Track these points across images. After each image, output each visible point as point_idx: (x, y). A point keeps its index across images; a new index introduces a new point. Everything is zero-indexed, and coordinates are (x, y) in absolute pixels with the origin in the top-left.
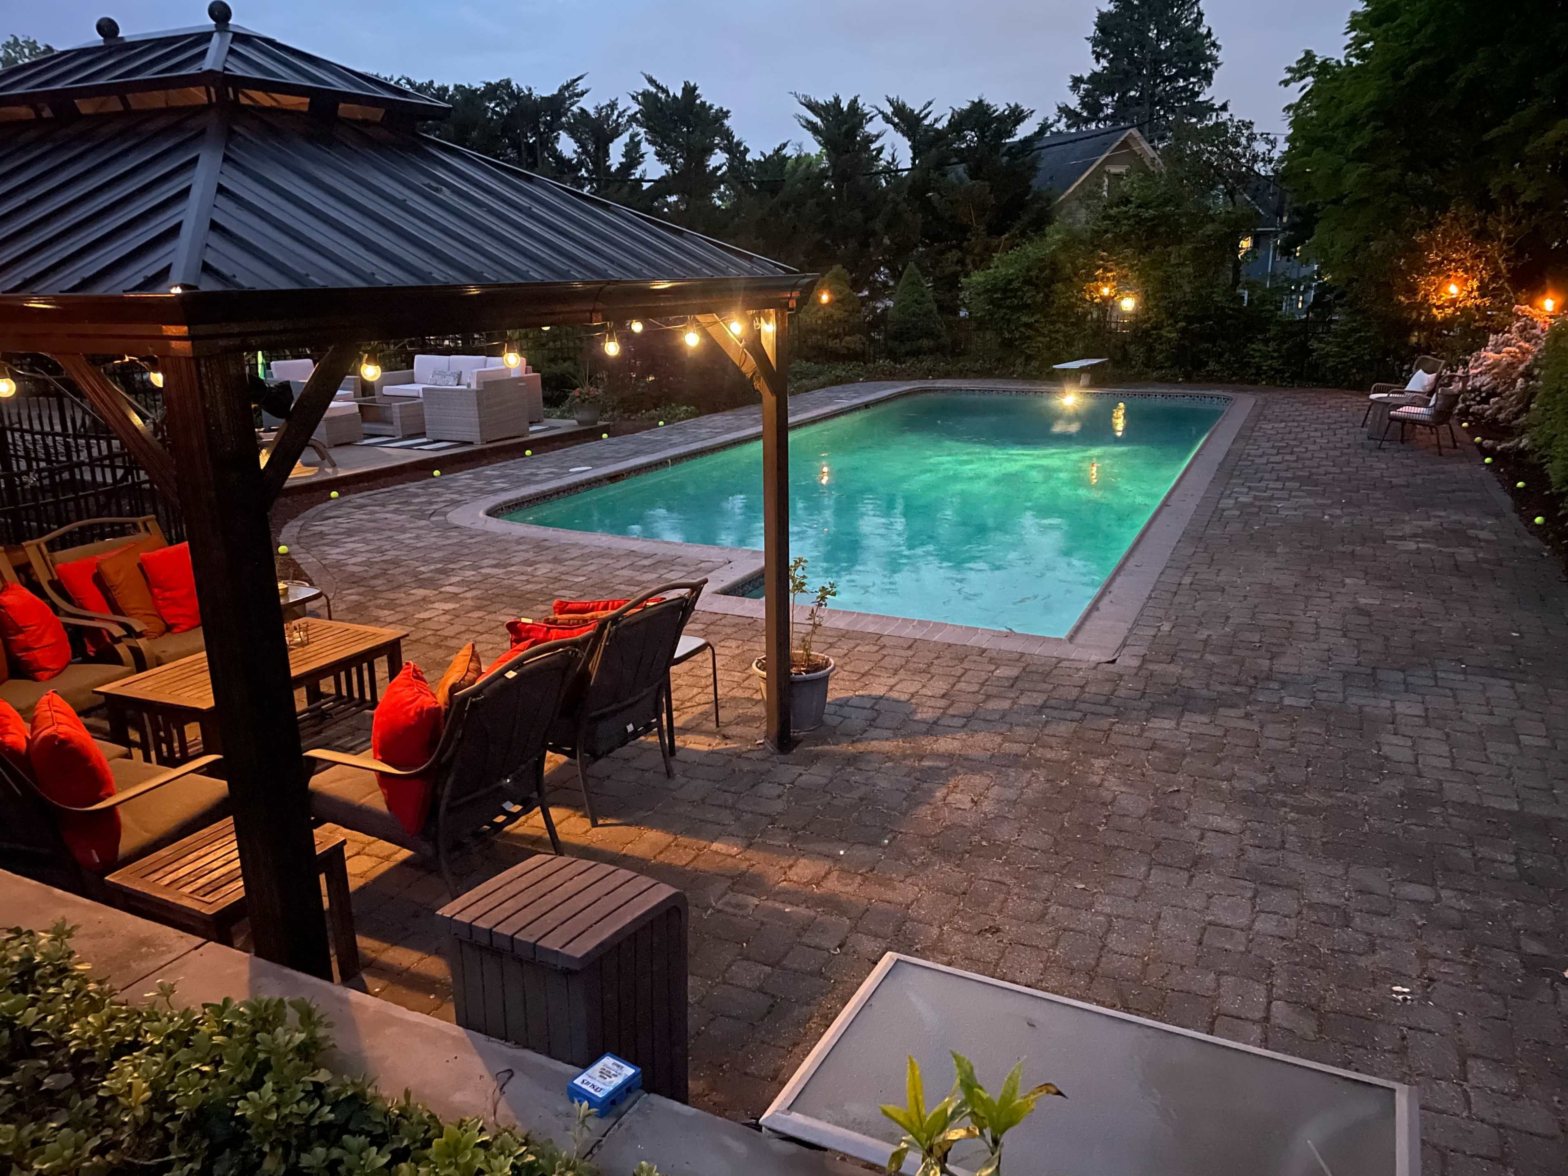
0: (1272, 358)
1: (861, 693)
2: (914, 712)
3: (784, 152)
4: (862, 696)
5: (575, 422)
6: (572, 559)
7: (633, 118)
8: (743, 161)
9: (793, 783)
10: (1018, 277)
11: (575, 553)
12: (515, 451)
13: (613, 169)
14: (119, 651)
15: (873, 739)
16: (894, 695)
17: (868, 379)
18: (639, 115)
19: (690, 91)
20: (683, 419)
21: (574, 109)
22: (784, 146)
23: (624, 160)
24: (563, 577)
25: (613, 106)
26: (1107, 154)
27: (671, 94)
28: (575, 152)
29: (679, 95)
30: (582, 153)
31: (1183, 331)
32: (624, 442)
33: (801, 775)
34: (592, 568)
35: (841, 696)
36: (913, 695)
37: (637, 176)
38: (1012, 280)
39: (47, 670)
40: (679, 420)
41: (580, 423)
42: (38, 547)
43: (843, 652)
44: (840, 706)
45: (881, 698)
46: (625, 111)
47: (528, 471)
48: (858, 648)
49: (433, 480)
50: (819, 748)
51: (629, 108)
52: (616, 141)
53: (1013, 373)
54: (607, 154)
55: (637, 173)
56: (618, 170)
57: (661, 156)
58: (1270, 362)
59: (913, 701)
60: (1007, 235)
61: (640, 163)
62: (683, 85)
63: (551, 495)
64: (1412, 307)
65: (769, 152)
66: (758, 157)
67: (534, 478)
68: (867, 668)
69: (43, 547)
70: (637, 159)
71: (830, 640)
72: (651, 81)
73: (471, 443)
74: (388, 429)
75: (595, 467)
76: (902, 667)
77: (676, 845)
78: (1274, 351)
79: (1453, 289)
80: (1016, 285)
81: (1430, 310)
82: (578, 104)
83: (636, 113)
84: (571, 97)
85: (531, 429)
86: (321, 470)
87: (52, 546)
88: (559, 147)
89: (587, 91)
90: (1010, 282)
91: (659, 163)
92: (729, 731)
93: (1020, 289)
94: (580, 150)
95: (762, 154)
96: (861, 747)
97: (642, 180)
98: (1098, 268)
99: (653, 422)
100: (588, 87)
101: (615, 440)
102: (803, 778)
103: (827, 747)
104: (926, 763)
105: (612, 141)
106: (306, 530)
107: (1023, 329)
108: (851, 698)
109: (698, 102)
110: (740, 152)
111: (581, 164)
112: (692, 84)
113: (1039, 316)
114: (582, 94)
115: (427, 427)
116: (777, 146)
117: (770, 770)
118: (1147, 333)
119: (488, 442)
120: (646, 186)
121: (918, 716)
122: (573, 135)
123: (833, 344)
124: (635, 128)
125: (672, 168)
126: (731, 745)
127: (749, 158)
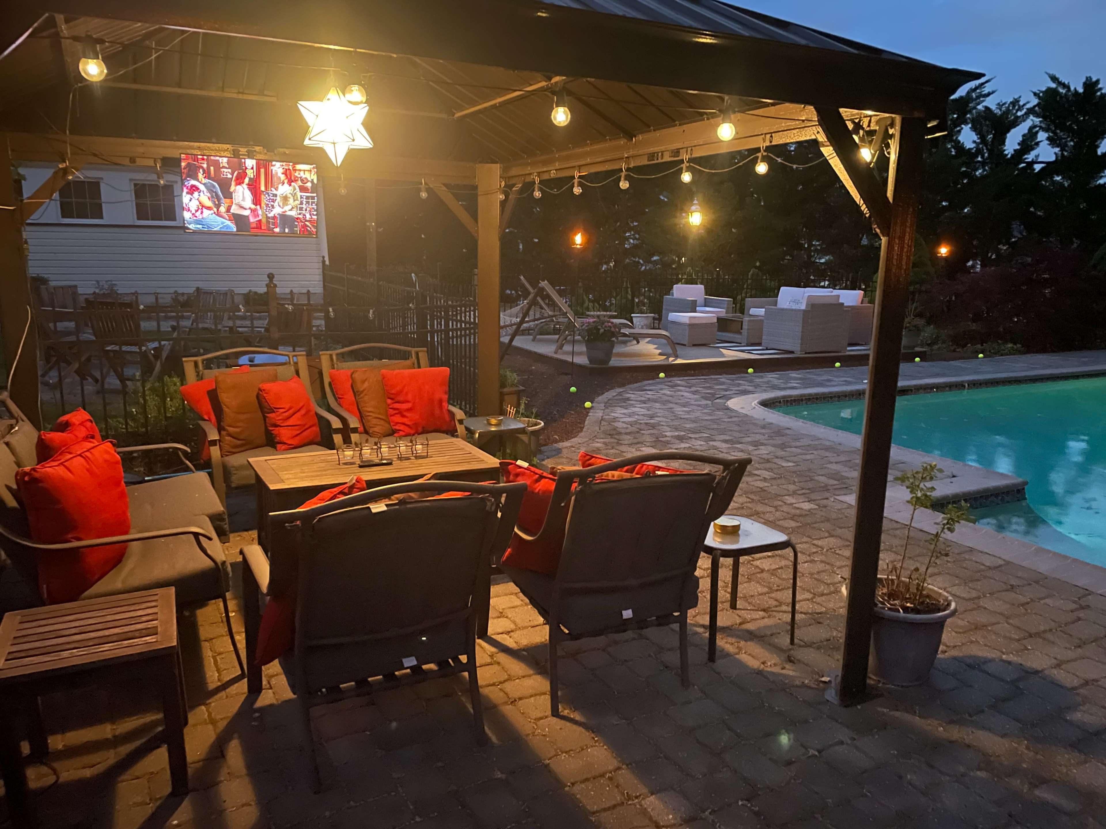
1: (1011, 658)
2: (1073, 708)
4: (1009, 663)
6: (796, 447)
7: (1031, 111)
9: (819, 752)
11: (805, 442)
12: (826, 362)
13: (1007, 155)
14: (334, 438)
15: (984, 728)
16: (1060, 675)
18: (1037, 108)
19: (1091, 85)
20: (1006, 355)
21: (980, 107)
23: (1019, 147)
24: (776, 460)
25: (1015, 102)
27: (1072, 89)
28: (974, 142)
29: (1081, 90)
30: (981, 143)
32: (934, 366)
33: (842, 743)
34: (808, 457)
35: (980, 654)
36: (1087, 683)
37: (1030, 160)
39: (285, 443)
40: (1002, 355)
42: (331, 355)
43: (1022, 599)
44: (969, 666)
45: (1036, 672)
46: (1024, 105)
47: (828, 377)
48: (1047, 601)
49: (746, 375)
50: (897, 714)
51: (1028, 102)
52: (1013, 131)
54: (1003, 143)
55: (1030, 157)
56: (1012, 155)
57: (1052, 141)
59: (1081, 691)
61: (1033, 149)
62: (1084, 80)
67: (828, 384)
68: (1042, 628)
69: (334, 357)
70: (1031, 146)
71: (1014, 582)
72: (1054, 79)
73: (792, 352)
74: (737, 337)
76: (1095, 640)
77: (610, 779)
82: (984, 104)
83: (1035, 106)
84: (978, 97)
86: (667, 358)
87: (342, 357)
88: (961, 138)
89: (993, 92)
91: (1049, 147)
92: (799, 654)
94: (978, 141)
96: (955, 733)
97: (1033, 162)
99: (974, 354)
100: (994, 89)
101: (926, 364)
102: (839, 749)
103: (908, 717)
104: (1044, 794)
105: (1008, 131)
106: (621, 395)
108: (992, 660)
109: (1099, 94)
111: (979, 152)
112: (1094, 79)
114: (988, 94)
115: (764, 337)
117: (806, 722)
119: (806, 353)
120: (1037, 167)
121: (1077, 716)
122: (974, 128)
124: (1032, 120)
125: (1062, 150)
126: (790, 671)
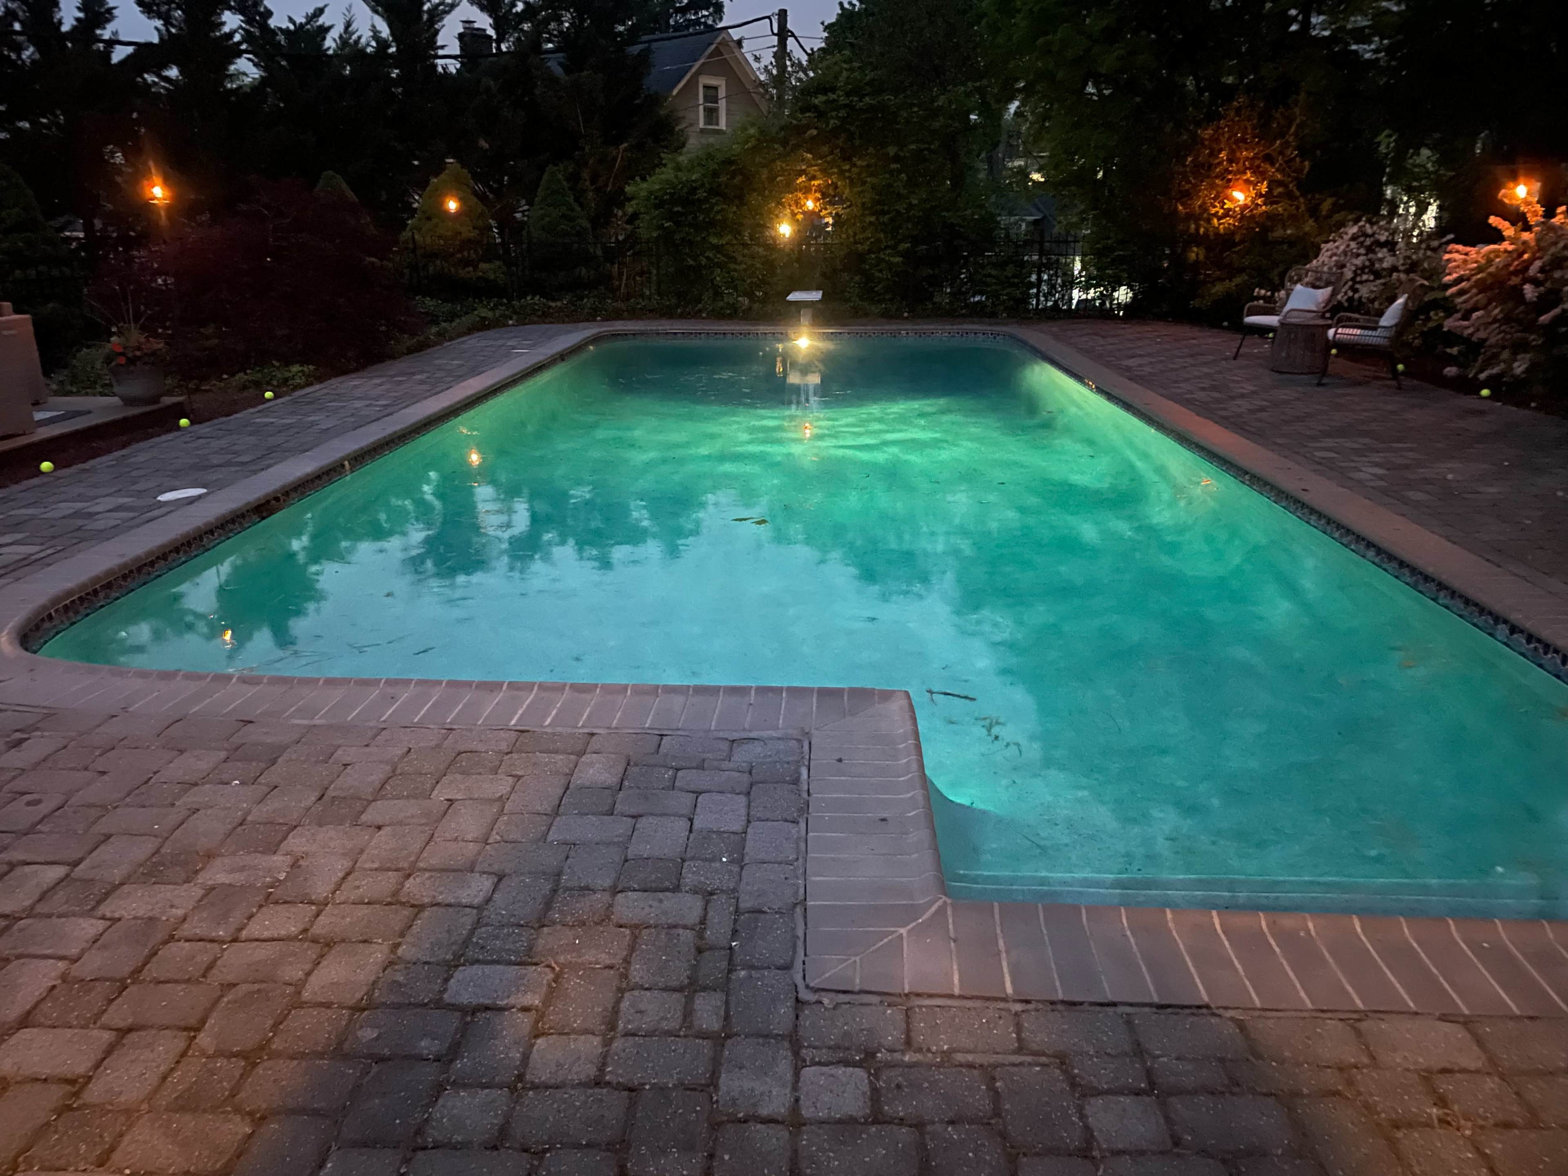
0: (1013, 285)
3: (321, 21)
5: (116, 399)
8: (264, 27)
10: (703, 185)
13: (65, 28)
17: (521, 322)
20: (302, 387)
22: (320, 12)
23: (81, 15)
26: (702, 61)
31: (905, 254)
38: (696, 189)
40: (298, 387)
41: (129, 401)
47: (67, 508)
53: (700, 311)
55: (105, 35)
56: (74, 28)
58: (1008, 290)
60: (625, 145)
63: (152, 564)
64: (1190, 217)
65: (300, 19)
66: (285, 24)
70: (103, 13)
75: (213, 487)
78: (1014, 276)
79: (1239, 196)
80: (701, 194)
81: (1209, 221)
85: (39, 416)
90: (694, 190)
93: (706, 200)
95: (291, 20)
98: (801, 173)
99: (252, 392)
101: (204, 429)
107: (709, 254)
110: (261, 14)
113: (730, 237)
116: (311, 11)
118: (861, 257)
123: (466, 273)
125: (166, 24)
127: (273, 23)
